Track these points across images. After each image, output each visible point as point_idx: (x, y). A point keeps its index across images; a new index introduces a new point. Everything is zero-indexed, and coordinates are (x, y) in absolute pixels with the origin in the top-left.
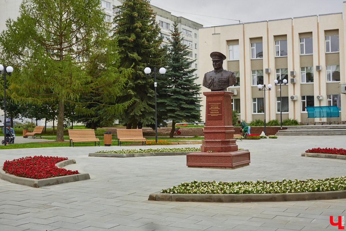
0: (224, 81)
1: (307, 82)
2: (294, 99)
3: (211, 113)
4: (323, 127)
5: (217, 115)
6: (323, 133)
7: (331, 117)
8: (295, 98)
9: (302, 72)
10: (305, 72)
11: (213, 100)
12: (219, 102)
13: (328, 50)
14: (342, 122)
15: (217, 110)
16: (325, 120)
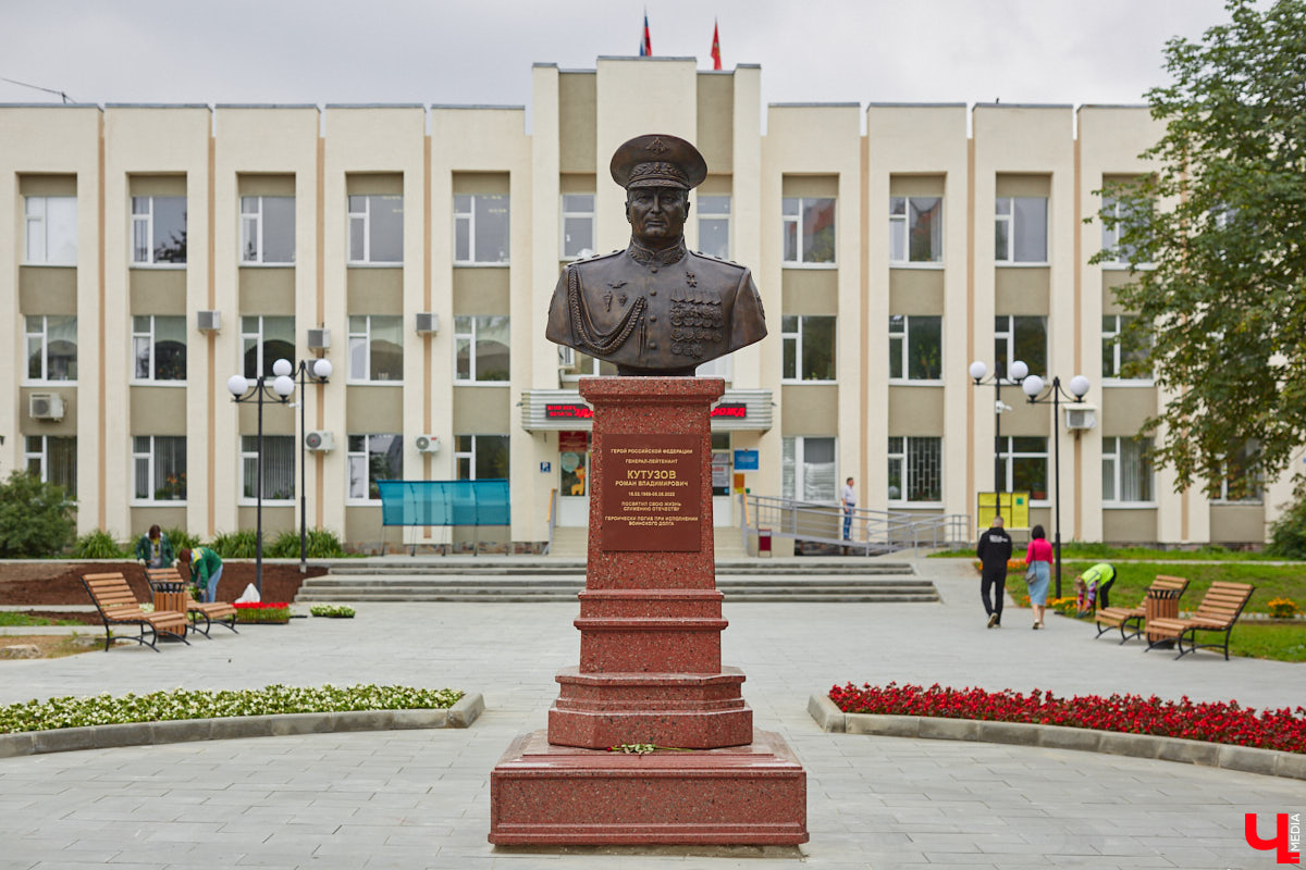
0: (710, 317)
1: (374, 377)
2: (319, 448)
3: (627, 506)
4: (478, 566)
5: (669, 521)
6: (498, 593)
7: (477, 525)
8: (323, 442)
9: (353, 335)
10: (365, 338)
11: (641, 430)
12: (679, 441)
13: (462, 252)
14: (513, 548)
15: (669, 489)
16: (442, 535)
